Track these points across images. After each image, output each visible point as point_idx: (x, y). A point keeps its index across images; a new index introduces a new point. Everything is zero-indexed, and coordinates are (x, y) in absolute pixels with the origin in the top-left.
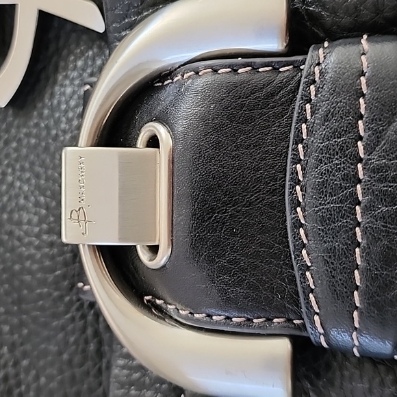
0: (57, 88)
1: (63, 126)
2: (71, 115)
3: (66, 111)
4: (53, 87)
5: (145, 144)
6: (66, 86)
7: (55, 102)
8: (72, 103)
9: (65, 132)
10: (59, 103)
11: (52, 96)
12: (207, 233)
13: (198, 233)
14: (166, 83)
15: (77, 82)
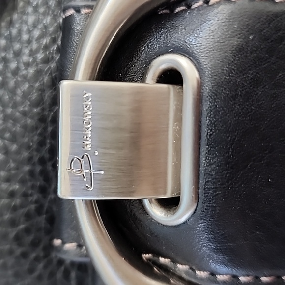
0: (15, 16)
1: (25, 58)
2: (35, 46)
3: (29, 42)
4: (11, 15)
5: (155, 79)
6: (28, 14)
7: (14, 32)
8: (37, 33)
9: (27, 65)
10: (20, 32)
11: (11, 23)
12: (241, 185)
13: (231, 184)
14: (178, 10)
15: (42, 10)
